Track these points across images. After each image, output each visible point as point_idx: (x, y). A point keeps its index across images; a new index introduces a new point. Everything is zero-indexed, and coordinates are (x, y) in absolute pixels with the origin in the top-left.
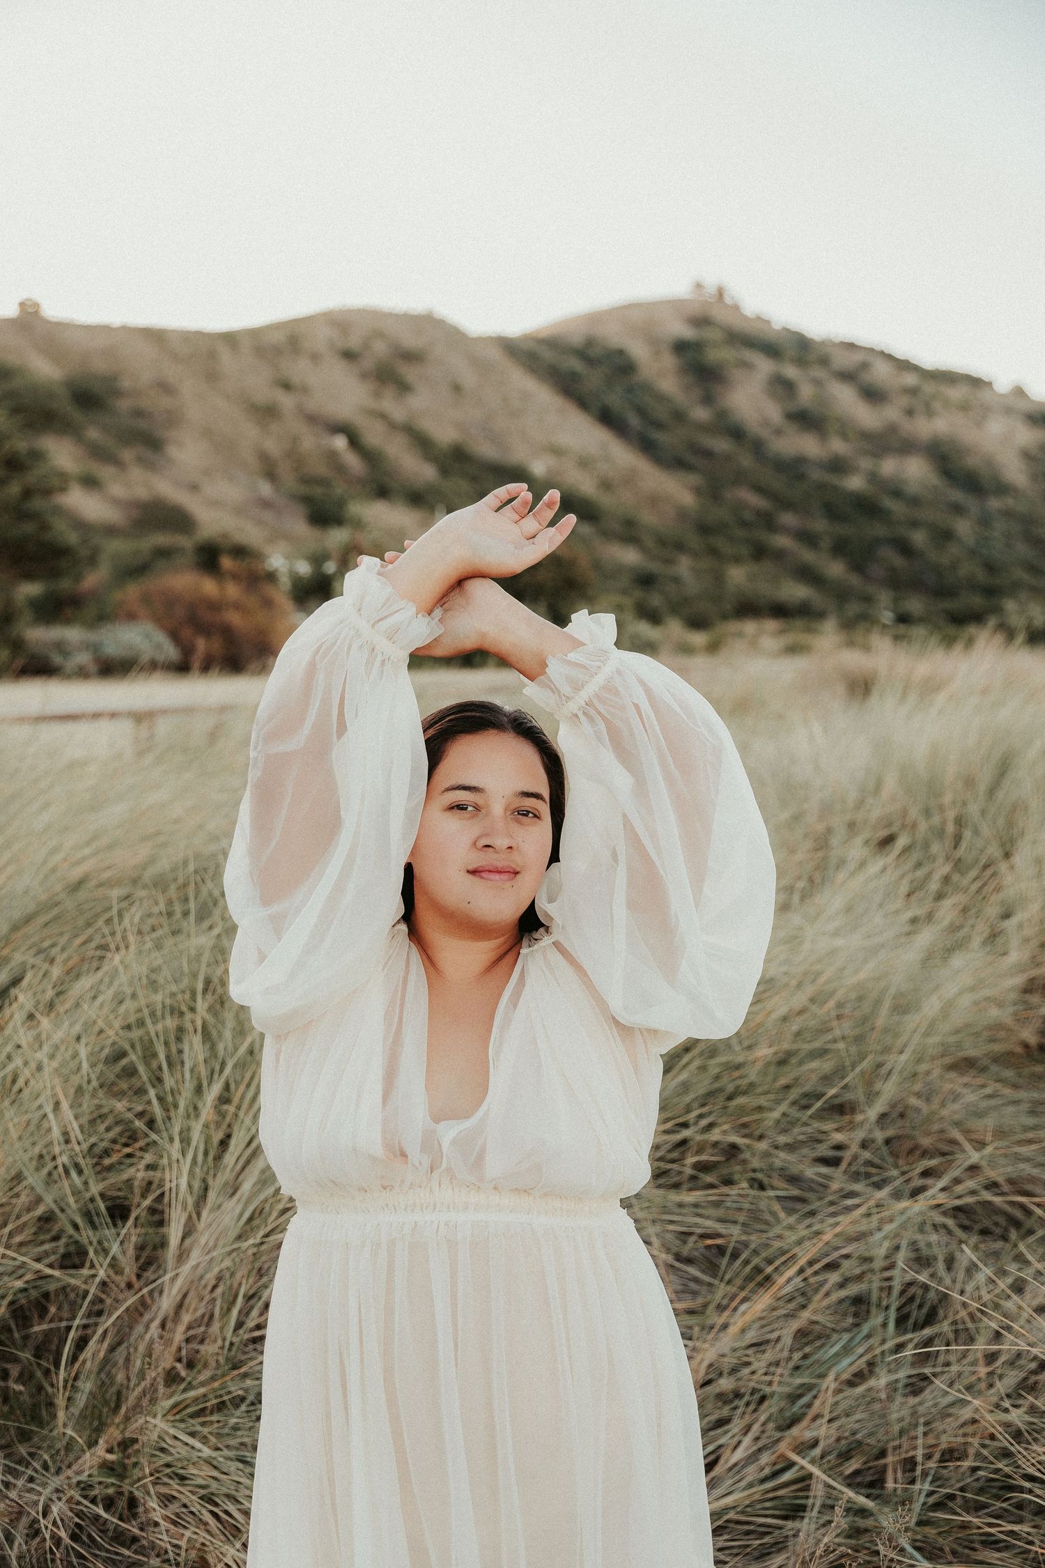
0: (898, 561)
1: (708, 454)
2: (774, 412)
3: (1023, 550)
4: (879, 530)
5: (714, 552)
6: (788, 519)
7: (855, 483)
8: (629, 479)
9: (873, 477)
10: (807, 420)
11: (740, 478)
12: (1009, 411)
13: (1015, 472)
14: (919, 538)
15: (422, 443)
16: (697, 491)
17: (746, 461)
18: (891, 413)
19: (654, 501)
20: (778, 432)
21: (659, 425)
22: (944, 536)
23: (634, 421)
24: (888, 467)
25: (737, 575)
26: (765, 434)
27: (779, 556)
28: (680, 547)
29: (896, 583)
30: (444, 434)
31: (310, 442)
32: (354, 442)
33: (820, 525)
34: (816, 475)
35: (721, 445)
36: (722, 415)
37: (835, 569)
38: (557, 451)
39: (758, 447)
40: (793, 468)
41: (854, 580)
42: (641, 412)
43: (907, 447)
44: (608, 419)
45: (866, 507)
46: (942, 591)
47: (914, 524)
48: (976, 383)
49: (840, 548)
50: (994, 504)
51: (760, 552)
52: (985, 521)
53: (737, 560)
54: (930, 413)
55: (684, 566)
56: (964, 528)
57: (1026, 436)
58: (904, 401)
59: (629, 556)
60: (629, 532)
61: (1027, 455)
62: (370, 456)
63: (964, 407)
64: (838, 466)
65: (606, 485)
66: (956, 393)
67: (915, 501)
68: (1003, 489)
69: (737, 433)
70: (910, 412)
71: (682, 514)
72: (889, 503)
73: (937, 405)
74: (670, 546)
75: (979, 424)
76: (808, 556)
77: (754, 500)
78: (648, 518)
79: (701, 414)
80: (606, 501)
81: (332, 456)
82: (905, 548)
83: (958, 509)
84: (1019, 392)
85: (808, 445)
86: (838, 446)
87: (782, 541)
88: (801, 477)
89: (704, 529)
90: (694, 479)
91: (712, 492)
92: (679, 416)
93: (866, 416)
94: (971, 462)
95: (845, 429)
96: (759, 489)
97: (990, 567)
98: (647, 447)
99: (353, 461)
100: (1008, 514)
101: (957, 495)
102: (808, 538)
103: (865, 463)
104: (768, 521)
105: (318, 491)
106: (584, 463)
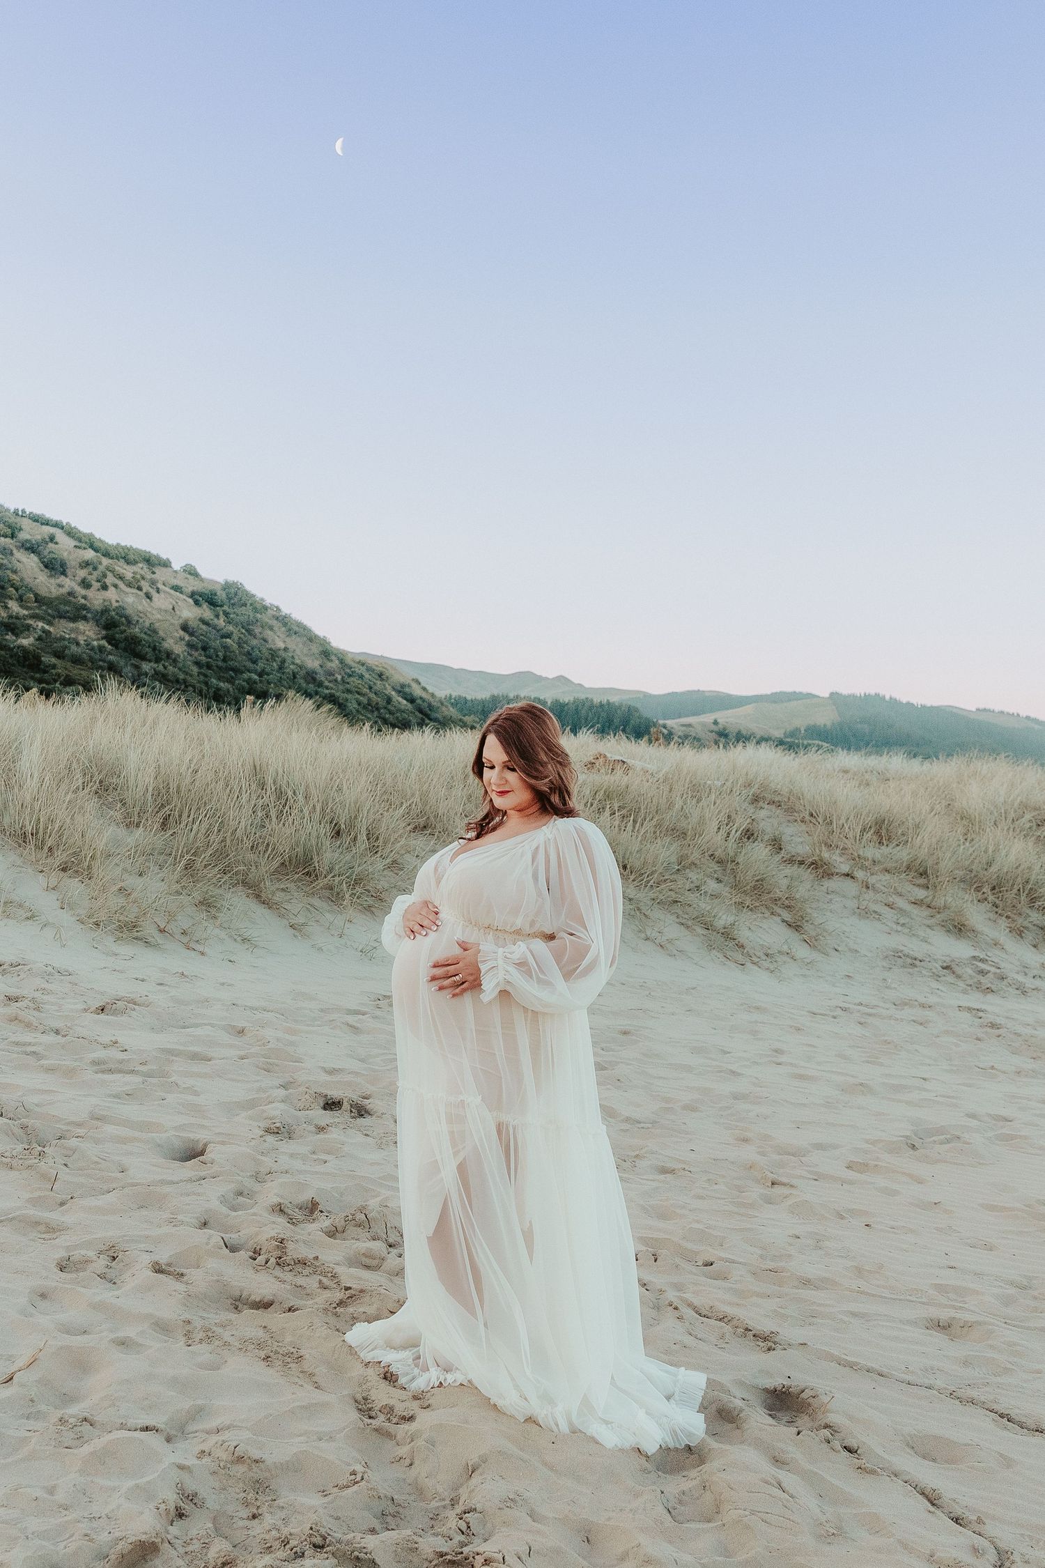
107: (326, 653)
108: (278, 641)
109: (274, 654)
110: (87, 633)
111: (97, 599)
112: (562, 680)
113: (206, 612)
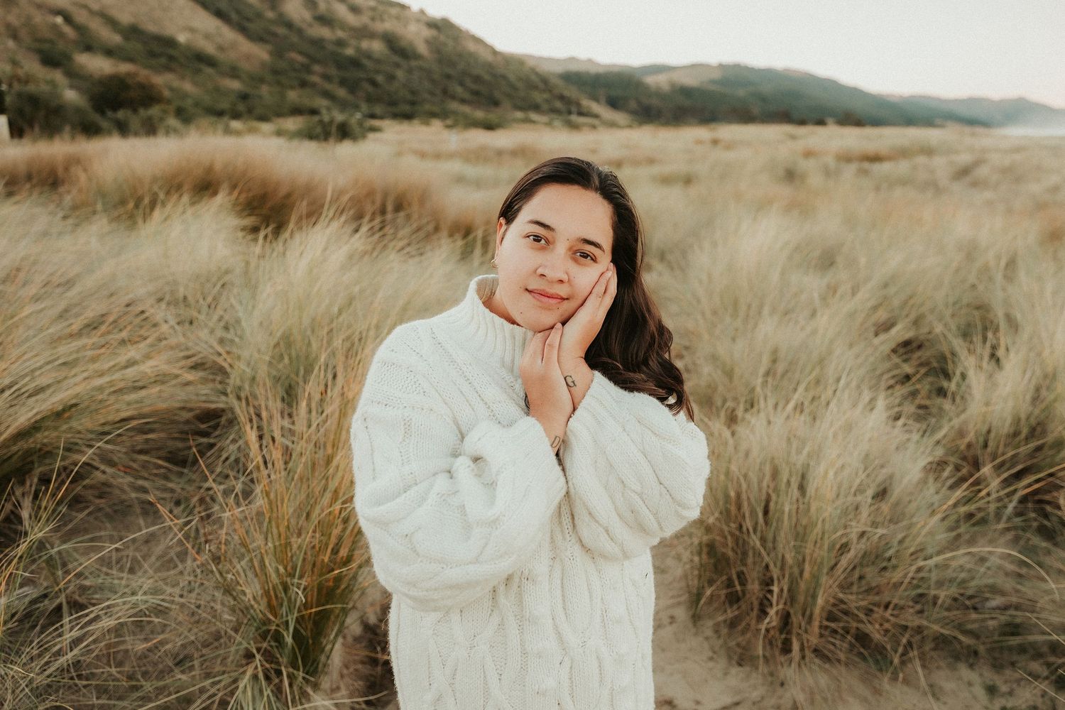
0: (370, 89)
1: (275, 35)
2: (307, 15)
3: (427, 85)
4: (362, 75)
5: (279, 83)
6: (317, 68)
7: (349, 52)
8: (234, 45)
9: (358, 50)
10: (324, 20)
11: (293, 47)
12: (418, 21)
13: (422, 49)
14: (380, 79)
15: (112, 23)
16: (271, 53)
17: (295, 39)
18: (364, 19)
19: (248, 57)
20: (310, 25)
21: (248, 19)
22: (391, 78)
23: (234, 16)
24: (365, 44)
25: (293, 96)
26: (304, 26)
27: (314, 85)
28: (262, 80)
29: (370, 100)
30: (125, 18)
31: (38, 18)
32: (68, 19)
33: (333, 71)
34: (331, 47)
35: (281, 31)
36: (281, 15)
37: (342, 93)
38: (192, 30)
39: (300, 32)
40: (318, 43)
41: (350, 98)
42: (238, 12)
43: (372, 35)
44: (219, 14)
45: (355, 63)
46: (393, 103)
47: (378, 72)
48: (403, 7)
49: (343, 82)
50: (414, 63)
51: (304, 84)
52: (410, 71)
53: (292, 88)
54: (382, 20)
55: (265, 90)
56: (400, 74)
57: (427, 33)
58: (370, 14)
59: (235, 85)
60: (234, 72)
61: (427, 42)
62: (79, 28)
63: (398, 18)
64: (340, 43)
65: (221, 48)
66: (394, 11)
67: (378, 61)
68: (417, 57)
69: (289, 25)
70: (373, 19)
71: (263, 64)
72: (365, 62)
73: (386, 17)
74: (258, 80)
75: (405, 26)
76: (328, 86)
77: (300, 58)
78: (245, 66)
79: (270, 15)
80: (221, 57)
81: (55, 27)
82: (374, 83)
83: (398, 66)
84: (422, 12)
85: (324, 32)
86: (340, 34)
87: (315, 79)
88: (323, 48)
89: (276, 72)
90: (269, 47)
91: (278, 53)
92: (259, 15)
93: (351, 19)
94: (403, 44)
95: (343, 26)
96: (301, 53)
97: (413, 93)
98: (243, 30)
99: (68, 30)
100: (421, 69)
101: (396, 59)
102: (326, 77)
103: (353, 42)
104: (307, 69)
105: (46, 46)
106: (207, 36)
107: (495, 53)
108: (471, 47)
109: (471, 54)
110: (377, 47)
111: (380, 27)
112: (590, 61)
113: (433, 32)
